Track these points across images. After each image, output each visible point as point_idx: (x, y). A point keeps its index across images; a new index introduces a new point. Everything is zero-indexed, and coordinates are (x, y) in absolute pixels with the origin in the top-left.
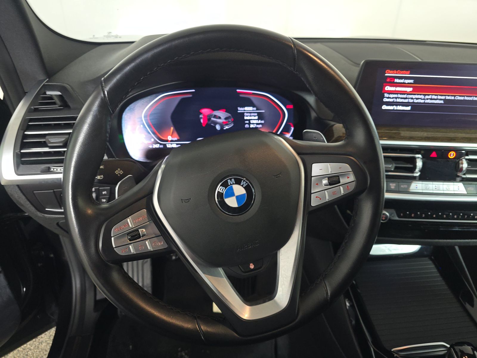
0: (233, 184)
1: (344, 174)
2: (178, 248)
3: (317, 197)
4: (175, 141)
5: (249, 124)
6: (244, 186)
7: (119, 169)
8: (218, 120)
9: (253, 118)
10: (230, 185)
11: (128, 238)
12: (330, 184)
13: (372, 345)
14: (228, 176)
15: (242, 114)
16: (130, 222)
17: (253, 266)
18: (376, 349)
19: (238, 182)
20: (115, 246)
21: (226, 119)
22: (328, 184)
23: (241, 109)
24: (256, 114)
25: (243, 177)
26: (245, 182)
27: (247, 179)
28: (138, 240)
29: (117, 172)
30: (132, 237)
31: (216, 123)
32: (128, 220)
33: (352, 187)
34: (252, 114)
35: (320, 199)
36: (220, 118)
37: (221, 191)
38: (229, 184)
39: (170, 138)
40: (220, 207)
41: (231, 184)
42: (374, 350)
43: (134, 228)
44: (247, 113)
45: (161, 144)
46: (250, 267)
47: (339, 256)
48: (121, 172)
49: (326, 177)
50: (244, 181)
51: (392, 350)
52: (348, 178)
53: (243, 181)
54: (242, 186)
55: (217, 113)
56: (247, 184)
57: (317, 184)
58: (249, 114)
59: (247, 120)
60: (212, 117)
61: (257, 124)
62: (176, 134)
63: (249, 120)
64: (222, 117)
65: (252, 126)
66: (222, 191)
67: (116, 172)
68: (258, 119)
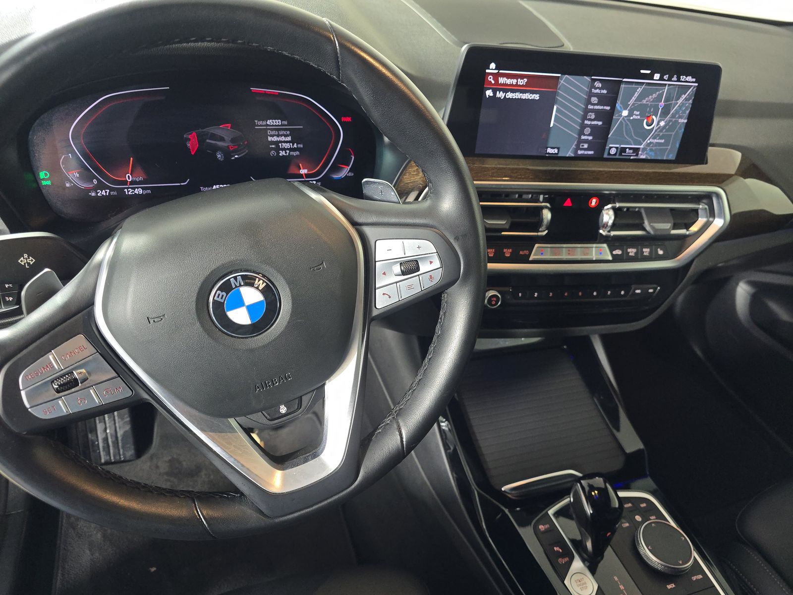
0: (240, 285)
1: (426, 257)
2: (151, 395)
3: (384, 294)
4: (140, 183)
5: (278, 149)
6: (261, 288)
7: (26, 256)
8: (220, 144)
9: (283, 139)
10: (234, 288)
11: (54, 389)
12: (404, 273)
13: (476, 487)
14: (231, 273)
15: (264, 132)
16: (54, 360)
17: (286, 409)
18: (481, 492)
19: (249, 282)
20: (30, 405)
21: (233, 141)
22: (401, 273)
23: (261, 123)
24: (288, 132)
25: (258, 274)
26: (261, 282)
27: (264, 276)
28: (73, 390)
29: (22, 261)
30: (60, 386)
31: (216, 149)
32: (51, 357)
33: (438, 277)
34: (281, 133)
35: (390, 297)
36: (222, 139)
37: (219, 300)
38: (234, 286)
39: (129, 178)
40: (219, 326)
41: (236, 287)
42: (479, 493)
43: (62, 370)
44: (272, 130)
45: (111, 189)
46: (281, 411)
47: (430, 359)
48: (31, 260)
49: (397, 262)
50: (260, 280)
51: (503, 489)
52: (431, 262)
53: (257, 279)
54: (257, 288)
55: (218, 131)
56: (265, 284)
57: (384, 274)
58: (273, 133)
59: (273, 143)
60: (207, 139)
61: (291, 150)
62: (139, 170)
63: (277, 143)
64: (226, 138)
65: (282, 153)
66: (222, 298)
67: (20, 260)
68: (292, 142)
